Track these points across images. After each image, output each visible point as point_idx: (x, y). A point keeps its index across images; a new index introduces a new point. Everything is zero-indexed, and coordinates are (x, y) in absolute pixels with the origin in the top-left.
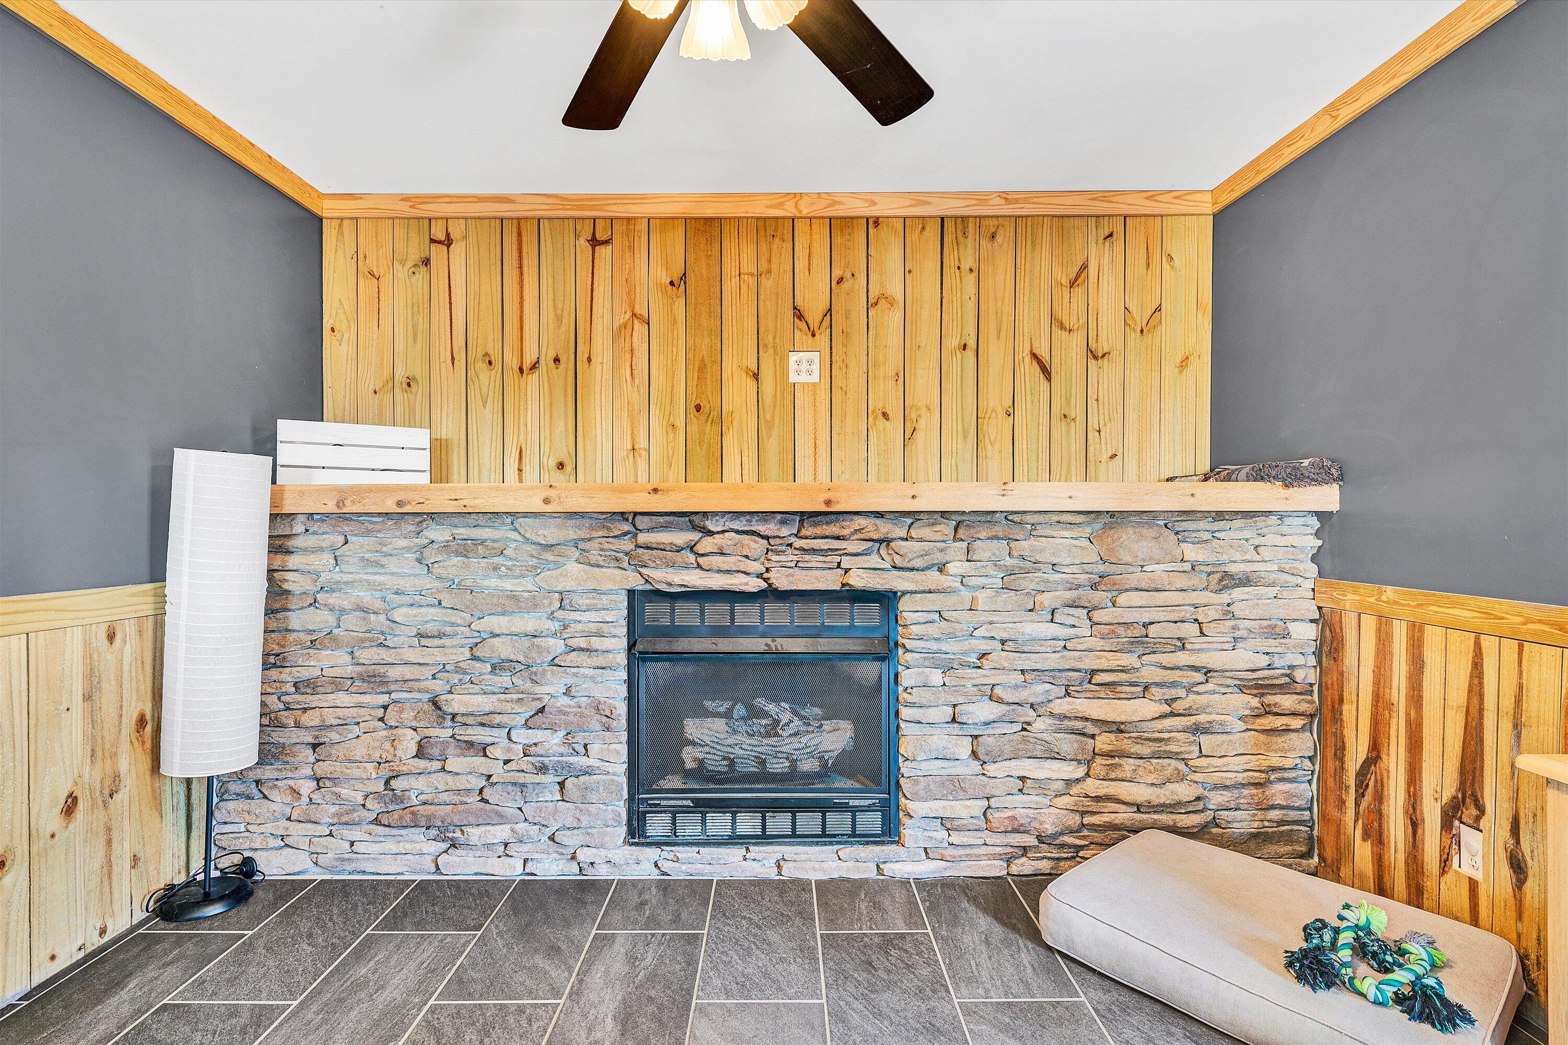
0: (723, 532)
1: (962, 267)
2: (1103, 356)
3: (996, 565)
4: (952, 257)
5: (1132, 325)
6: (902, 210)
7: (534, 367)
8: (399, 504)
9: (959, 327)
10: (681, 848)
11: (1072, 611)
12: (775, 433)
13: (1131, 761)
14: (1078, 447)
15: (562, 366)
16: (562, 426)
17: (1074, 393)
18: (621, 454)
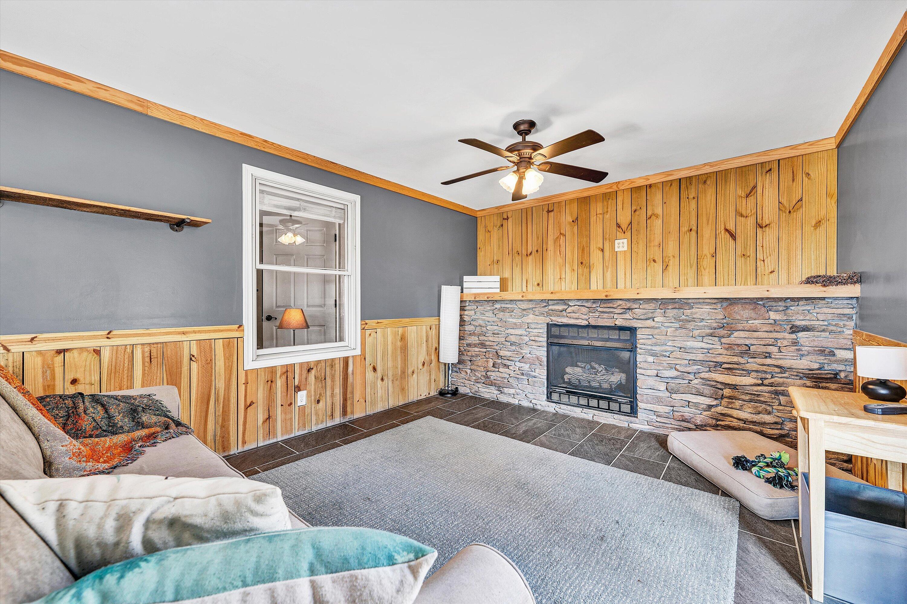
0: (574, 305)
1: (689, 197)
2: (766, 226)
3: (675, 319)
4: (684, 194)
5: (783, 209)
6: (662, 179)
7: (531, 254)
8: (488, 298)
9: (688, 222)
10: (562, 405)
11: (710, 338)
12: (609, 270)
13: (740, 402)
14: (751, 268)
15: (539, 253)
16: (539, 272)
17: (749, 244)
18: (556, 280)
